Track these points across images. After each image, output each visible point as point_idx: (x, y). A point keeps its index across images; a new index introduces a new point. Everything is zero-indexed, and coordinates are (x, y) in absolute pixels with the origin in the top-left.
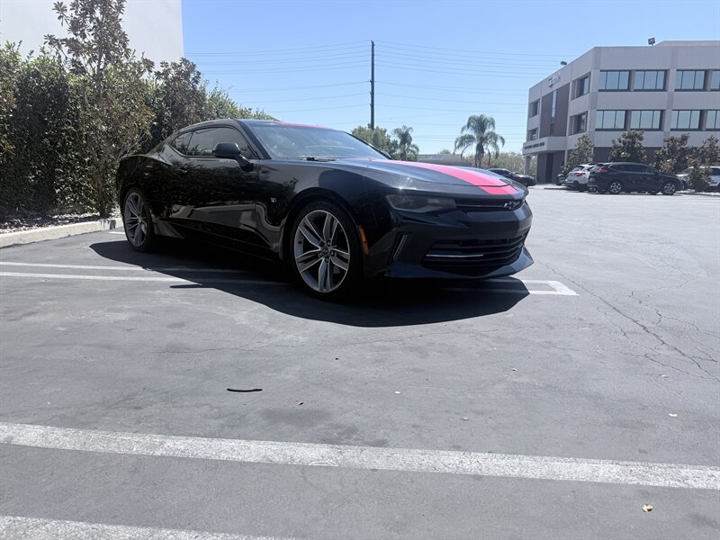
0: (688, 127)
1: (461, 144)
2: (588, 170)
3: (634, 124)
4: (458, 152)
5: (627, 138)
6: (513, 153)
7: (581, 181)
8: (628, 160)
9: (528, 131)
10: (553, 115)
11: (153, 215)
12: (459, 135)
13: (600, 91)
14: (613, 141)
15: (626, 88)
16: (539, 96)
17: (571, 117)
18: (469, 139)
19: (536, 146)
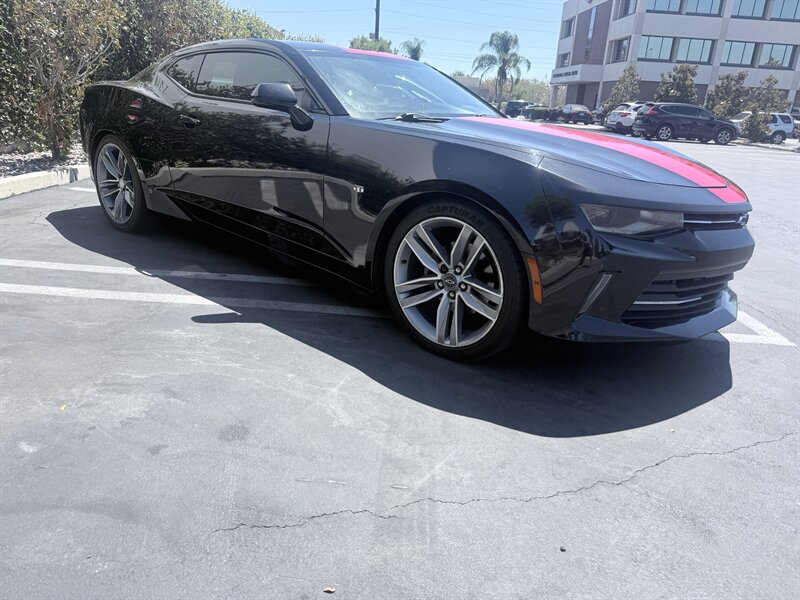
0: (739, 63)
1: (481, 66)
2: (636, 109)
3: (681, 56)
4: (477, 75)
5: (678, 73)
6: (536, 81)
7: (626, 123)
8: (677, 99)
9: (559, 56)
10: (590, 35)
11: (140, 171)
12: (480, 54)
13: (648, 11)
14: (662, 75)
15: (677, 10)
16: (574, 13)
17: (611, 42)
18: (491, 60)
19: (567, 74)
